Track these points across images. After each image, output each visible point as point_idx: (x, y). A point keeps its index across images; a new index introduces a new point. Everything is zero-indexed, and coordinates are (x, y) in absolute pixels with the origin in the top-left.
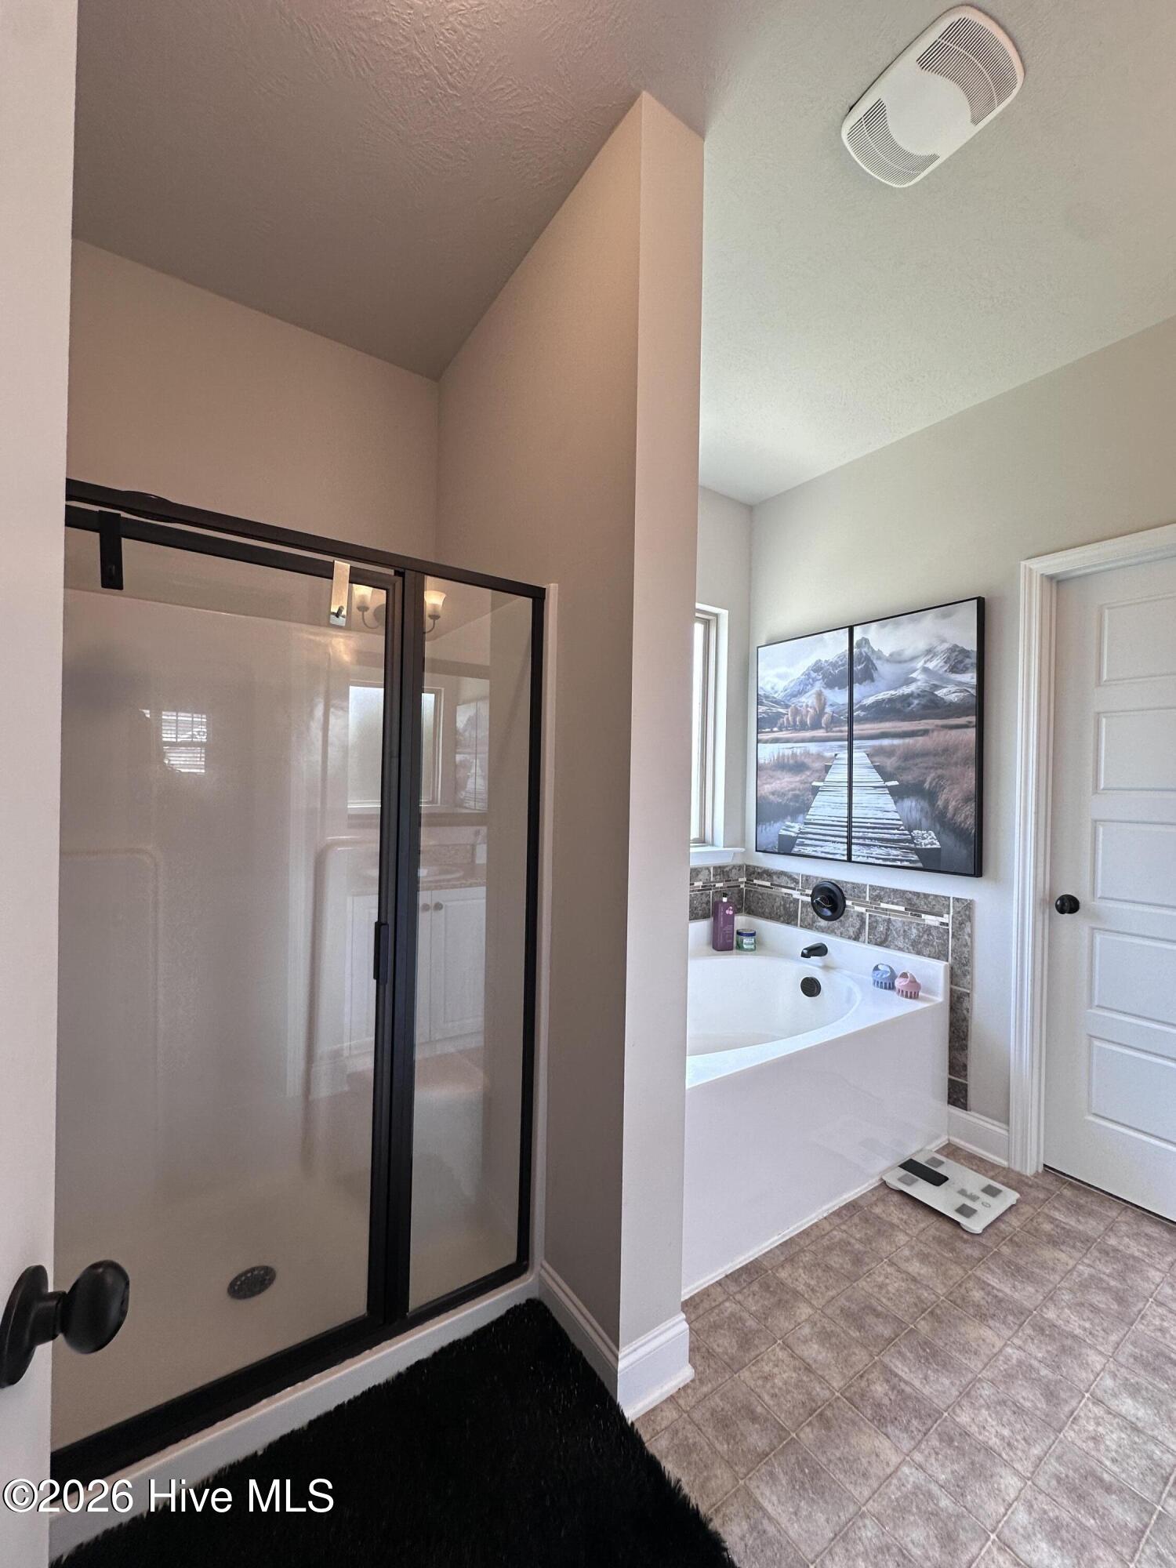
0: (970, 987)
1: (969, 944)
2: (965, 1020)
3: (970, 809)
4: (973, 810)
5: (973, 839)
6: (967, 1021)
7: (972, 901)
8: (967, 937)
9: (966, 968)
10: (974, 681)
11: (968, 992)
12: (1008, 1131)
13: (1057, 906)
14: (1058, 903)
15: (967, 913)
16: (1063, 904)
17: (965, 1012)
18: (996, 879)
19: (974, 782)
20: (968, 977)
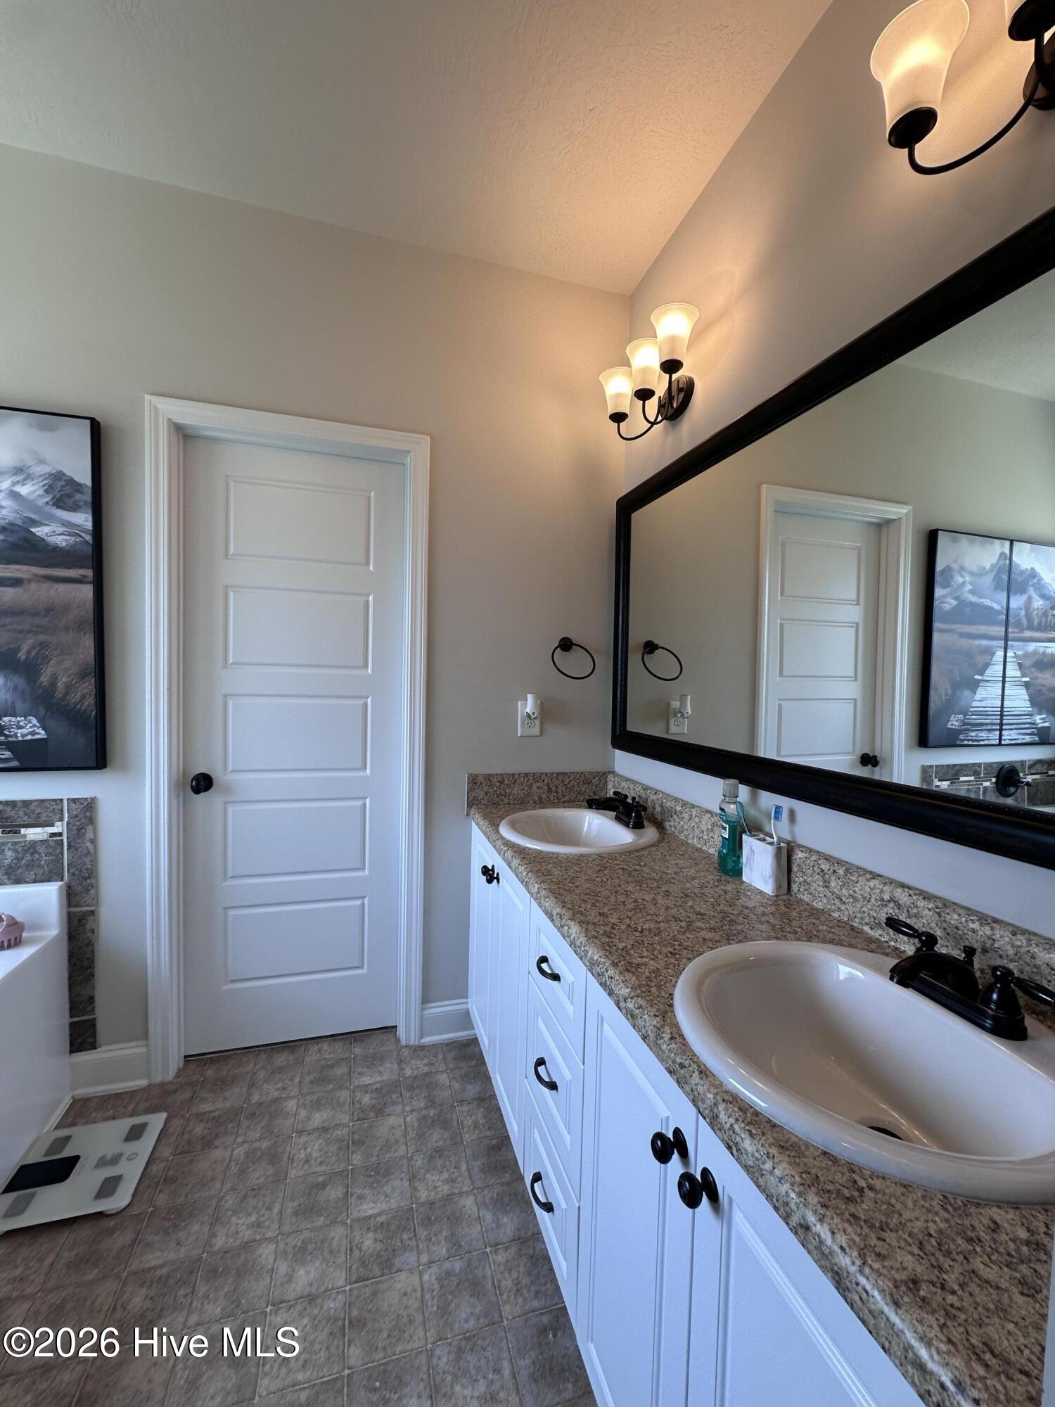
0: (94, 902)
1: (92, 851)
2: (90, 943)
3: (88, 686)
4: (92, 687)
5: (94, 722)
6: (93, 945)
7: (93, 800)
8: (88, 844)
9: (89, 881)
10: (89, 525)
11: (93, 908)
12: (147, 1045)
13: (192, 787)
14: (194, 783)
15: (88, 814)
16: (198, 784)
17: (89, 934)
18: (124, 768)
19: (93, 652)
20: (92, 892)
